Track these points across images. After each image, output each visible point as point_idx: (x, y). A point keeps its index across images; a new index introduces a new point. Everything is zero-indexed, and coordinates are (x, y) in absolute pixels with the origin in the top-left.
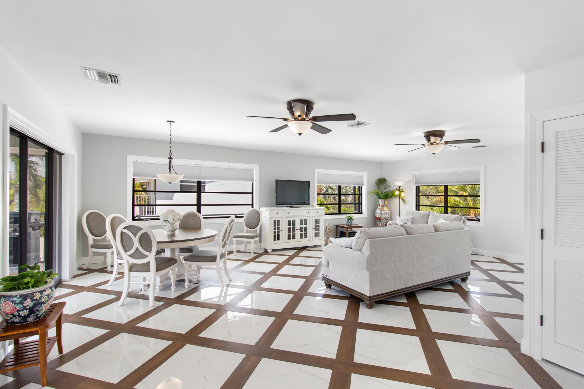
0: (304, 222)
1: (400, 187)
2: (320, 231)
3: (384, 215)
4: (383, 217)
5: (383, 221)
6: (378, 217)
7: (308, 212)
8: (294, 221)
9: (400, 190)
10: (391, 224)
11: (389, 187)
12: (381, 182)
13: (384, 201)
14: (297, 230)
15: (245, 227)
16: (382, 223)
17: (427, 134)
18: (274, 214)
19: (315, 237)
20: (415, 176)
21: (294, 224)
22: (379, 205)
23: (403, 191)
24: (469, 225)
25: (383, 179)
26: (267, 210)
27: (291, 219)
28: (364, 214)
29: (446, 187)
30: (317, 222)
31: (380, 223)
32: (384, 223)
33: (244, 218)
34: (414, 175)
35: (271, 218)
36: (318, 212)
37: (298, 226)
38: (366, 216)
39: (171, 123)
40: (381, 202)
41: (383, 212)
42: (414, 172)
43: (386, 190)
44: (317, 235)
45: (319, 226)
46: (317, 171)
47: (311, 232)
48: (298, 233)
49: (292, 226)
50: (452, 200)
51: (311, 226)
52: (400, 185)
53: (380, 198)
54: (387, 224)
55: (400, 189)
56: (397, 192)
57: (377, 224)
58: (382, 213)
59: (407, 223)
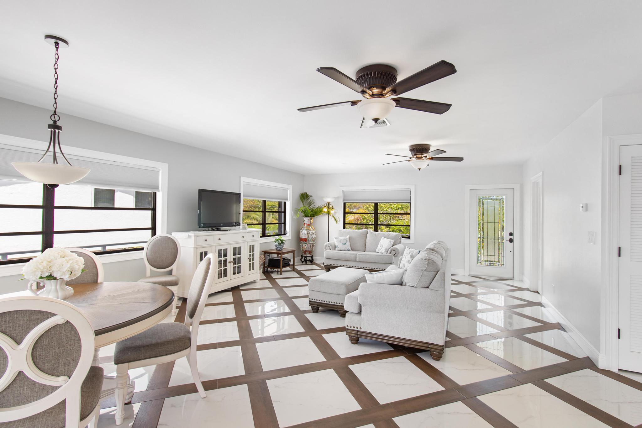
0: (237, 251)
1: (329, 203)
2: (255, 262)
3: (311, 236)
4: (310, 237)
5: (310, 242)
6: (305, 238)
7: (243, 237)
8: (226, 250)
9: (329, 208)
10: (329, 246)
11: (314, 203)
12: (304, 197)
13: (311, 219)
14: (229, 262)
15: (149, 267)
16: (309, 245)
17: (414, 148)
18: (201, 242)
19: (250, 270)
20: (344, 192)
21: (225, 255)
22: (305, 224)
23: (333, 208)
24: (404, 242)
25: (305, 194)
26: (189, 237)
27: (223, 248)
28: (288, 235)
29: (376, 204)
30: (252, 248)
31: (307, 245)
32: (311, 245)
33: (144, 252)
34: (343, 190)
35: (196, 248)
36: (253, 236)
37: (230, 257)
38: (290, 238)
39: (57, 44)
40: (306, 220)
41: (310, 232)
42: (344, 188)
43: (311, 207)
44: (252, 267)
45: (253, 255)
46: (243, 179)
47: (245, 264)
48: (230, 267)
49: (223, 259)
50: (381, 218)
51: (245, 255)
52: (329, 201)
53: (306, 216)
54: (313, 246)
55: (329, 206)
56: (325, 210)
57: (303, 246)
58: (309, 234)
59: (347, 243)
